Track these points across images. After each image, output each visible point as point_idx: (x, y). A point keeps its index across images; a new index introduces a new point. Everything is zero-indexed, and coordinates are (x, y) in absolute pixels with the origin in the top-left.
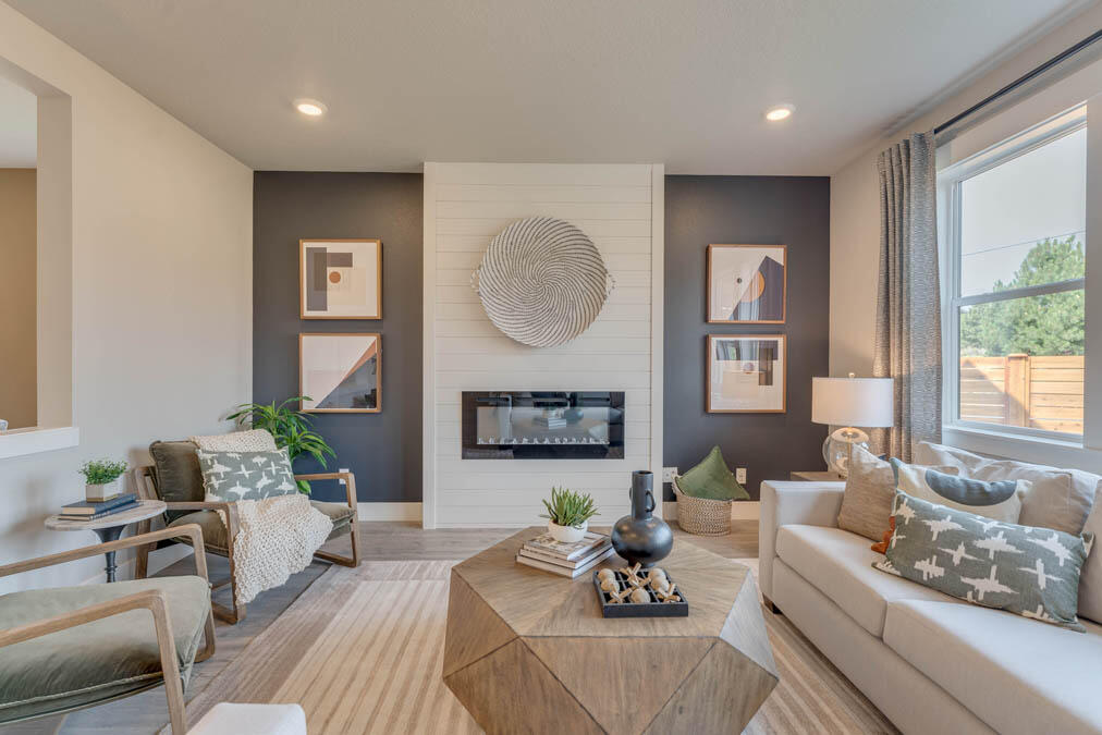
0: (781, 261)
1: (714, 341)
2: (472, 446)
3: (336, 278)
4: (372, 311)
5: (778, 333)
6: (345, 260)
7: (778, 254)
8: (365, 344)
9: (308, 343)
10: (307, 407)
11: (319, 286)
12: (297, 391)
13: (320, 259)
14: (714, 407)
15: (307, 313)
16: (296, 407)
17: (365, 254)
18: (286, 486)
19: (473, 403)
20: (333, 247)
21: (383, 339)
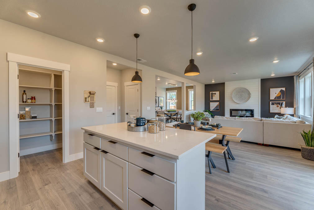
0: (284, 90)
1: (271, 102)
2: (231, 115)
3: (214, 96)
4: (219, 99)
5: (284, 101)
6: (215, 94)
7: (284, 89)
8: (218, 103)
9: (211, 103)
10: (211, 110)
11: (212, 97)
12: (210, 108)
13: (212, 94)
14: (271, 112)
15: (211, 100)
16: (210, 110)
17: (218, 93)
18: (211, 117)
19: (231, 111)
20: (214, 92)
21: (220, 103)
